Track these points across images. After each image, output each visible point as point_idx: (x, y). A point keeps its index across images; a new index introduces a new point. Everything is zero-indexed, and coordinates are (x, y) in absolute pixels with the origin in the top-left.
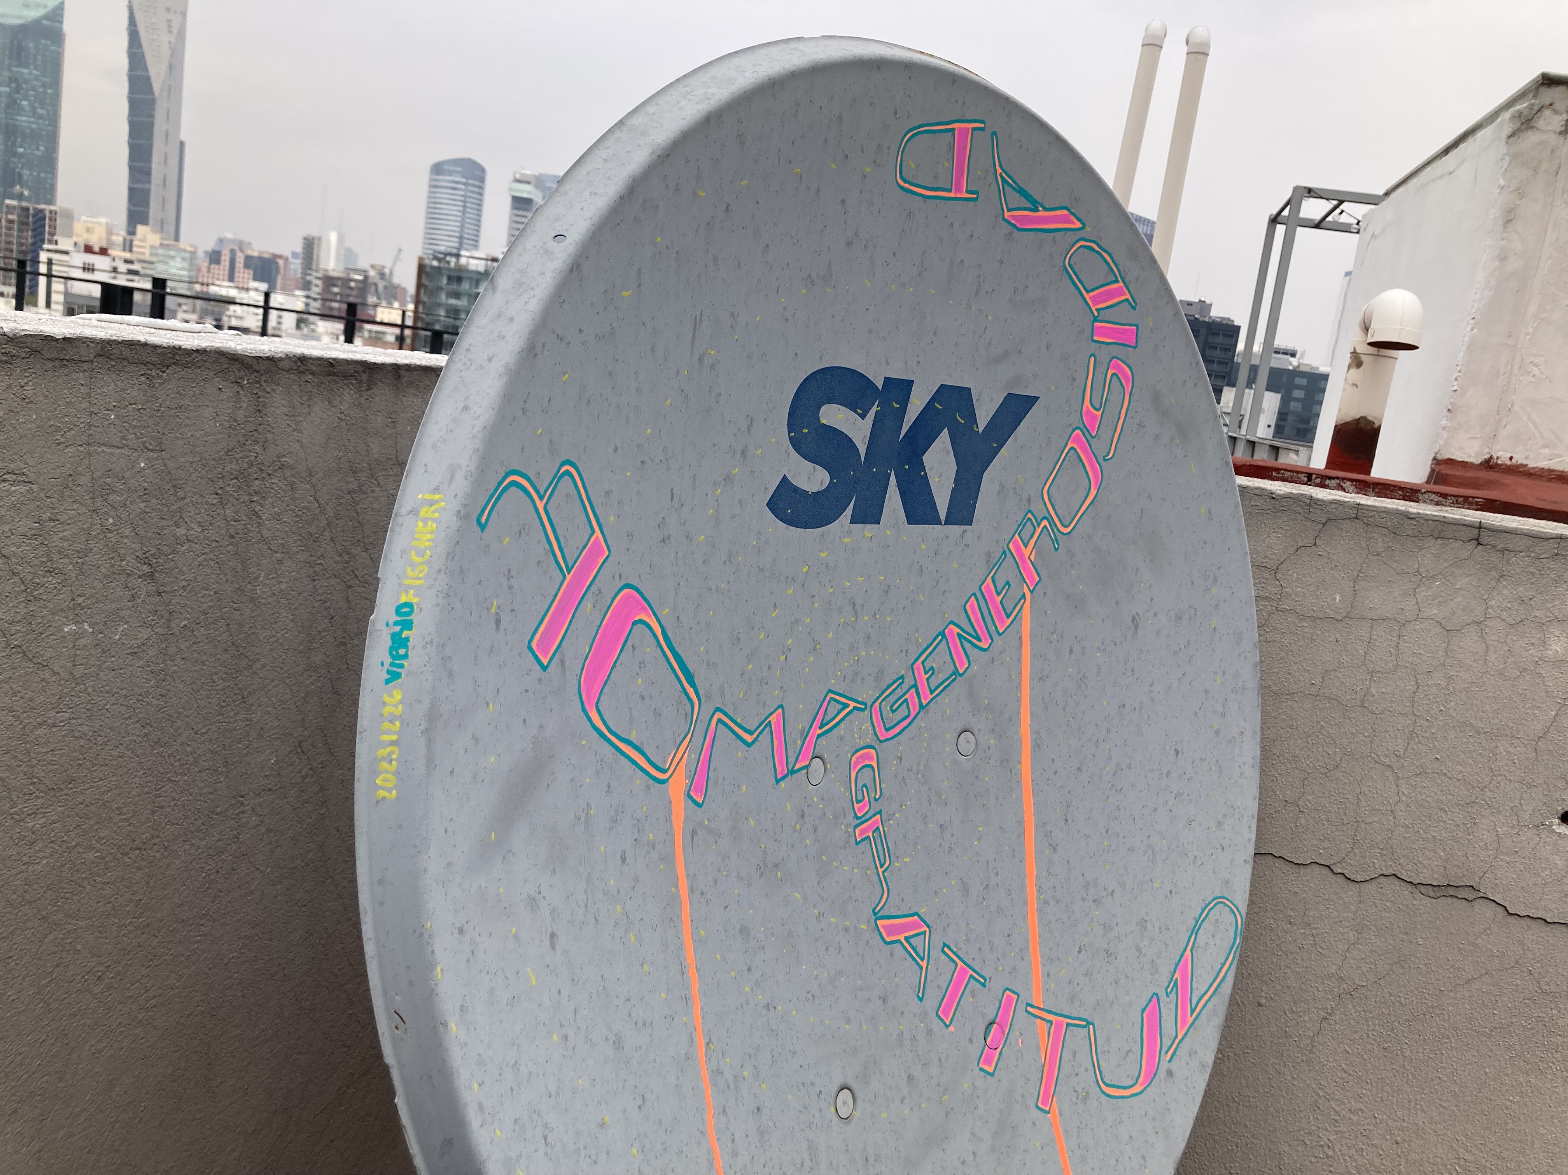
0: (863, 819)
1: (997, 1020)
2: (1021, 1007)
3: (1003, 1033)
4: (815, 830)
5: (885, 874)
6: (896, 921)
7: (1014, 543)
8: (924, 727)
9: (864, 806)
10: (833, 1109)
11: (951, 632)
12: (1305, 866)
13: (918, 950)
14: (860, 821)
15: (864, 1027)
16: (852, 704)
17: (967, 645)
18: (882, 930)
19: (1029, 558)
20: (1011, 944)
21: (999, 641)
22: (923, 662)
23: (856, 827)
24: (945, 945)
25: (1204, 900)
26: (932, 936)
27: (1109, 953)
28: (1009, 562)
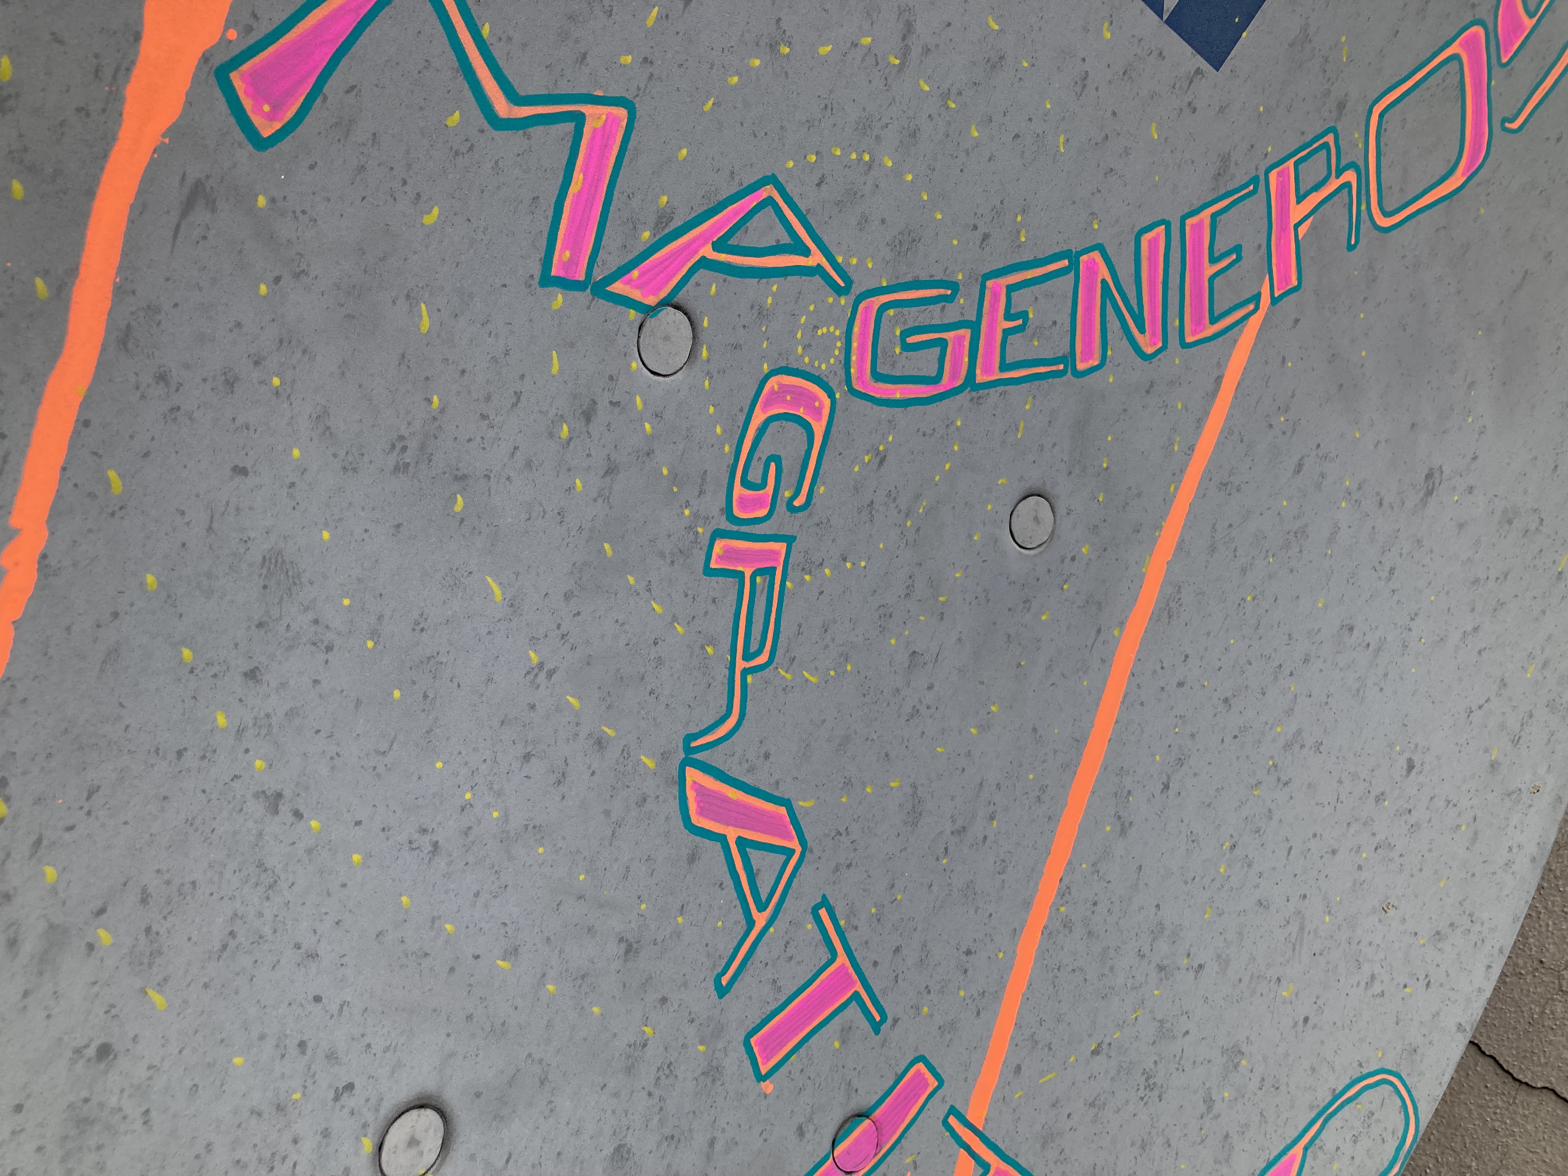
0: (744, 529)
1: (877, 1113)
2: (938, 1109)
3: (878, 1146)
4: (611, 470)
5: (749, 679)
6: (733, 794)
7: (1279, 174)
8: (958, 429)
9: (758, 503)
10: (368, 1145)
11: (1092, 267)
12: (1530, 1090)
13: (759, 883)
14: (735, 528)
15: (551, 988)
16: (816, 258)
17: (1114, 324)
18: (691, 794)
19: (1297, 226)
20: (966, 971)
21: (1176, 358)
22: (1011, 288)
23: (718, 534)
24: (824, 902)
25: (1361, 1065)
26: (803, 869)
27: (1151, 1081)
28: (1255, 204)
